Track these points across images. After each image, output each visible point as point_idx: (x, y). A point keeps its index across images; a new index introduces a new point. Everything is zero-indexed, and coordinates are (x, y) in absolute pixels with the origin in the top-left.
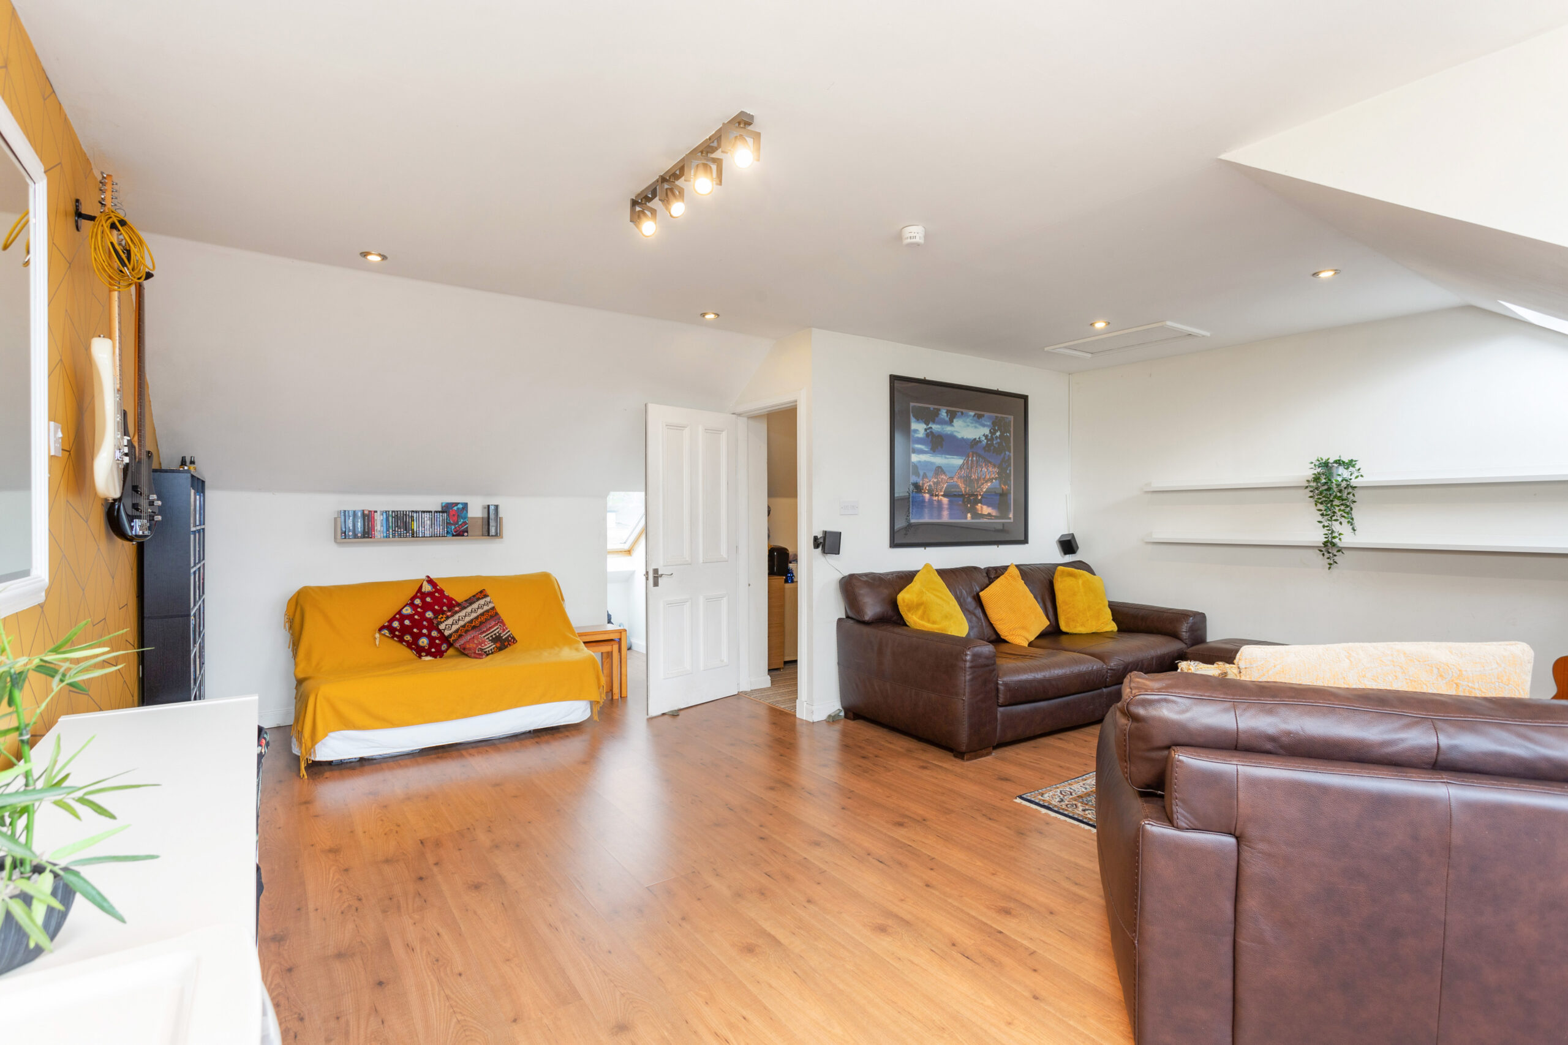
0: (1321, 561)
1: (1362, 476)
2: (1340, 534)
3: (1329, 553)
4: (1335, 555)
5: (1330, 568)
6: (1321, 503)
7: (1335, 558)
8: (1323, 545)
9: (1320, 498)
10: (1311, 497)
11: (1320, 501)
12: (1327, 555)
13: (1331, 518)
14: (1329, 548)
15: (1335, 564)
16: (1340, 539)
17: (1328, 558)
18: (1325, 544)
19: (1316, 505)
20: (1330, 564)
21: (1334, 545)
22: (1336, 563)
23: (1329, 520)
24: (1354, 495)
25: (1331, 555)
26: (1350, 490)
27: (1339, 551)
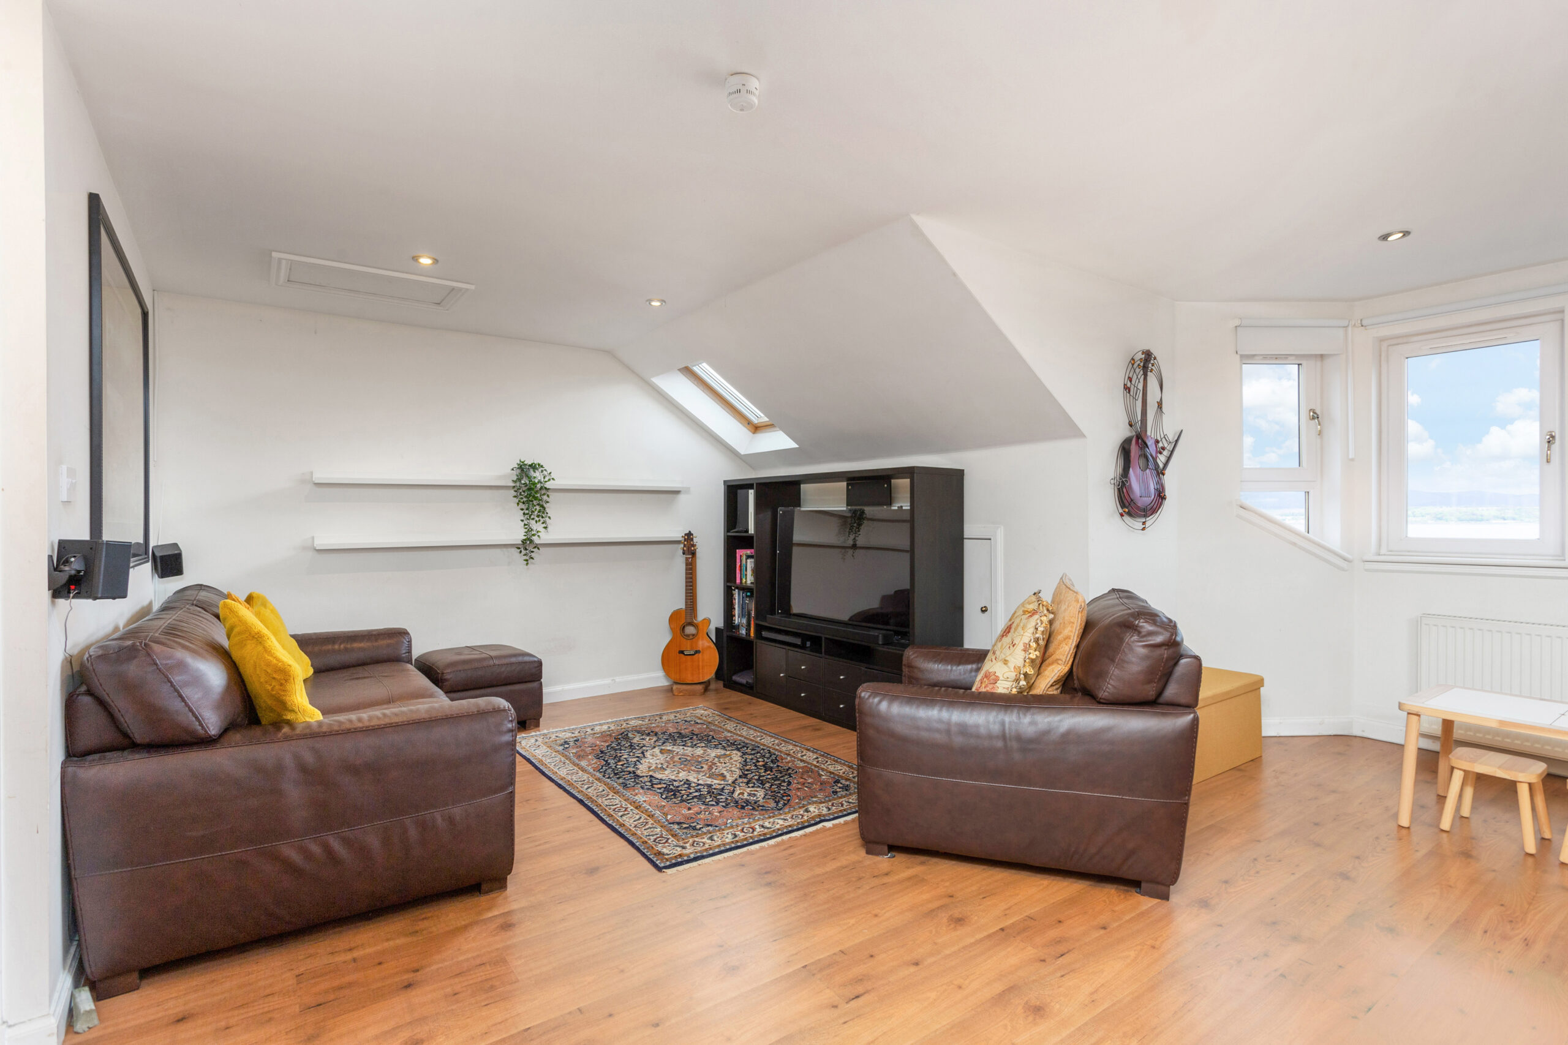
0: (518, 557)
1: (553, 479)
2: (538, 532)
3: (526, 549)
4: (532, 552)
5: (527, 564)
6: (524, 503)
7: (532, 554)
8: (521, 543)
9: (522, 498)
10: (515, 497)
11: (522, 501)
12: (524, 552)
13: (530, 517)
14: (528, 546)
15: (531, 560)
16: (539, 536)
17: (525, 555)
18: (524, 542)
19: (518, 504)
20: (527, 560)
21: (531, 541)
22: (532, 558)
23: (528, 519)
24: (548, 496)
25: (527, 551)
26: (543, 492)
27: (535, 547)
